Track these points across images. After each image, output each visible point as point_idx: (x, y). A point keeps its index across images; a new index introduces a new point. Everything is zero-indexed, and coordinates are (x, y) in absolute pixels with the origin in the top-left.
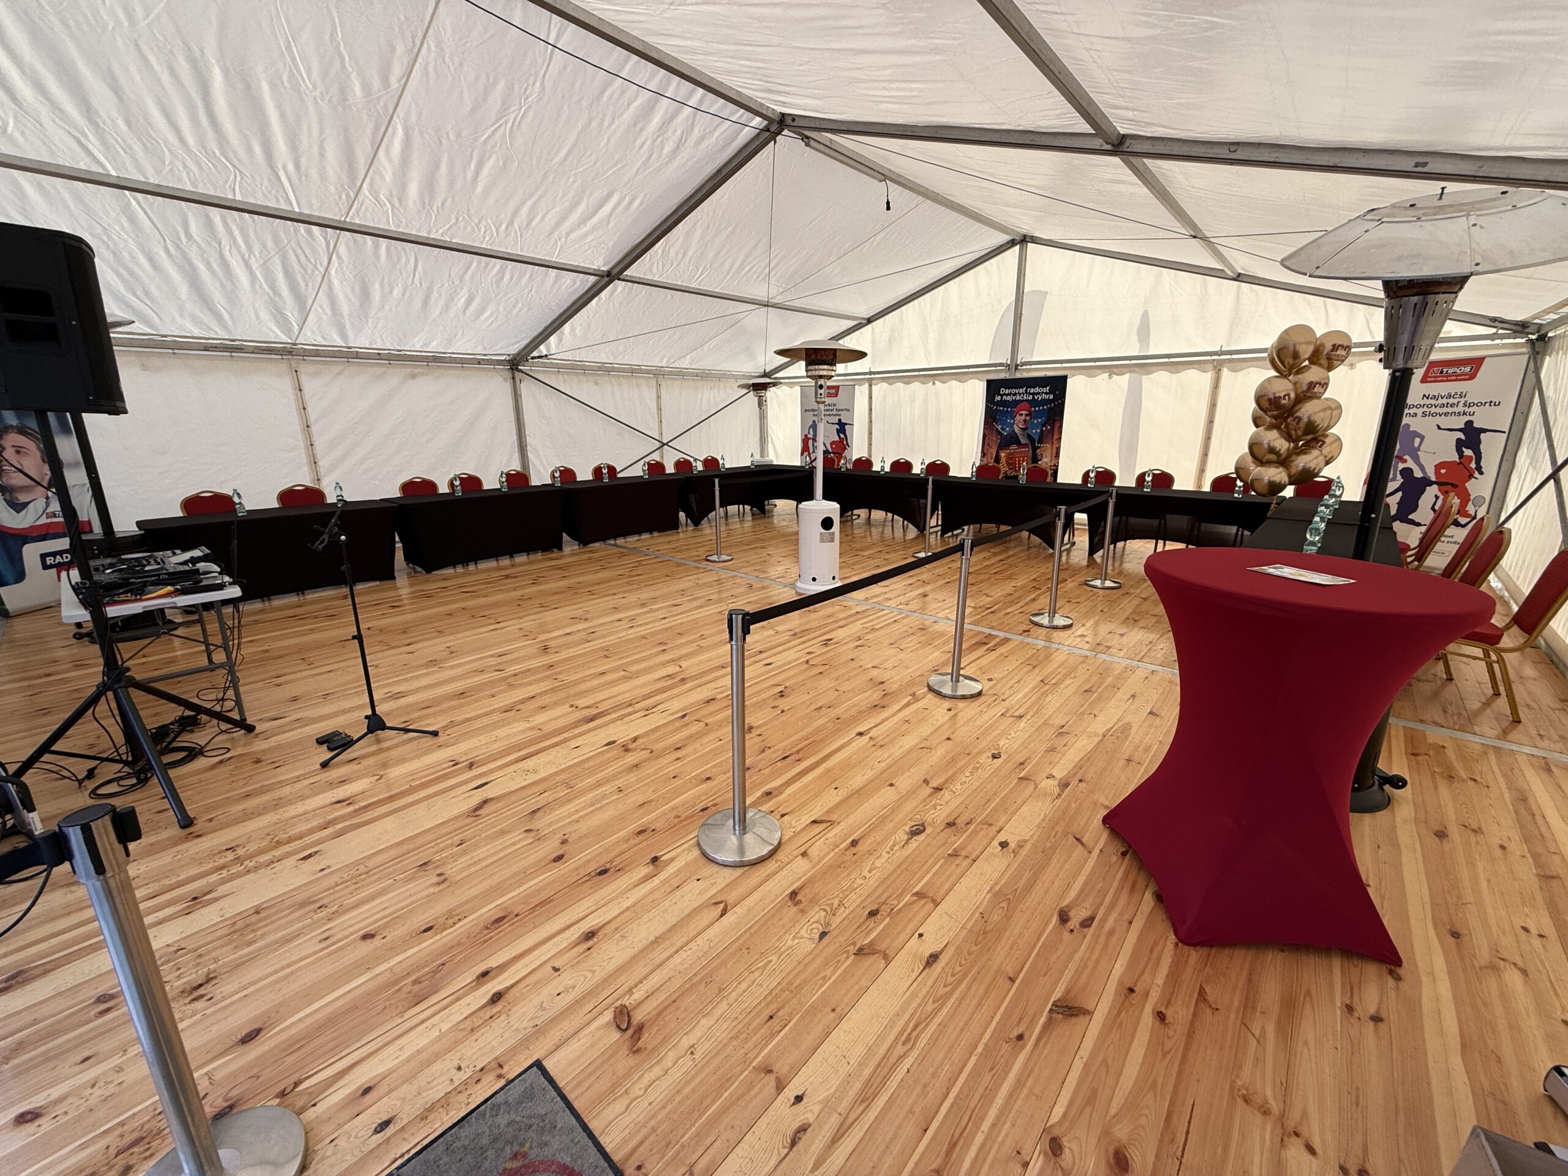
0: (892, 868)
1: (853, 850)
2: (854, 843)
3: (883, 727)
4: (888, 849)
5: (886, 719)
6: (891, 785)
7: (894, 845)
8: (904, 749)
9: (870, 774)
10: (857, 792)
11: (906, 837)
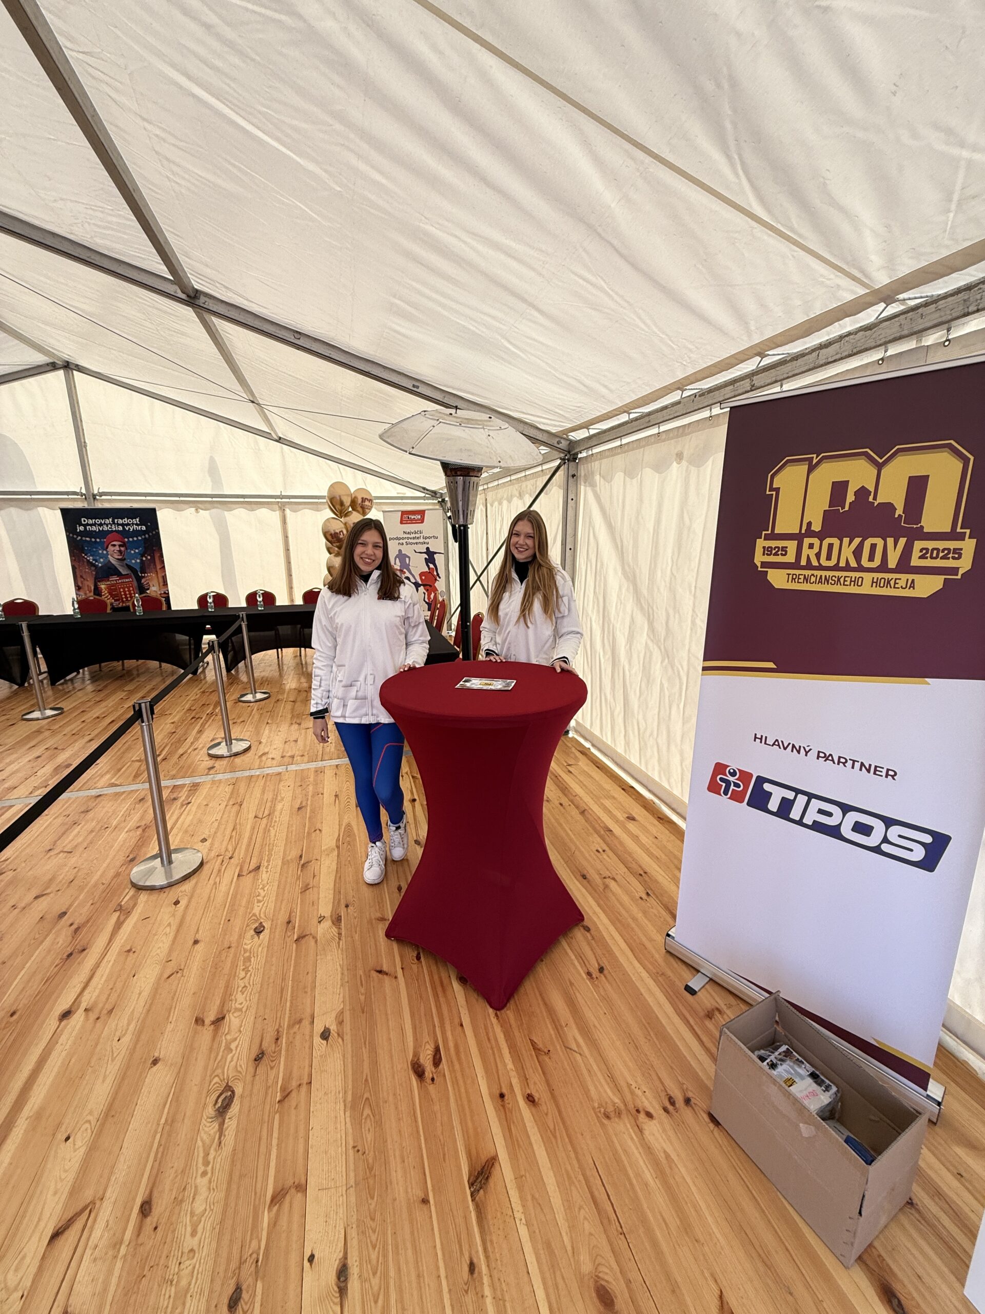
0: (223, 1195)
1: (150, 1221)
2: (146, 1208)
3: (99, 981)
4: (202, 1169)
5: (97, 966)
6: (155, 1062)
7: (207, 1154)
8: (145, 994)
9: (112, 1069)
10: (107, 1115)
11: (216, 1125)
